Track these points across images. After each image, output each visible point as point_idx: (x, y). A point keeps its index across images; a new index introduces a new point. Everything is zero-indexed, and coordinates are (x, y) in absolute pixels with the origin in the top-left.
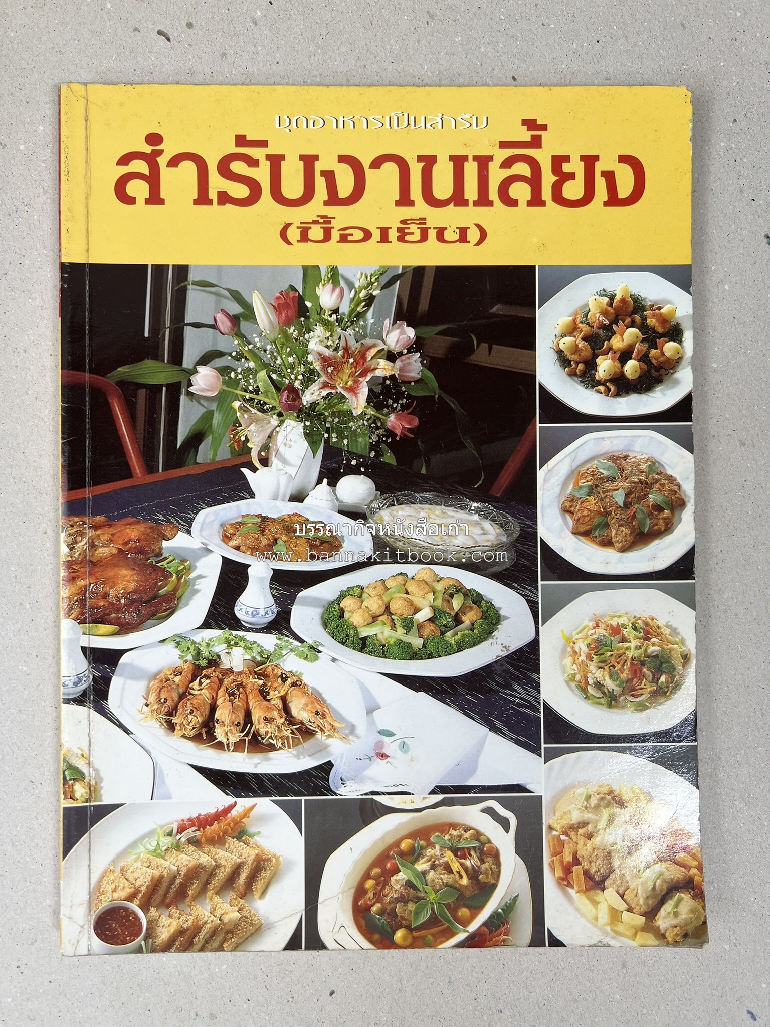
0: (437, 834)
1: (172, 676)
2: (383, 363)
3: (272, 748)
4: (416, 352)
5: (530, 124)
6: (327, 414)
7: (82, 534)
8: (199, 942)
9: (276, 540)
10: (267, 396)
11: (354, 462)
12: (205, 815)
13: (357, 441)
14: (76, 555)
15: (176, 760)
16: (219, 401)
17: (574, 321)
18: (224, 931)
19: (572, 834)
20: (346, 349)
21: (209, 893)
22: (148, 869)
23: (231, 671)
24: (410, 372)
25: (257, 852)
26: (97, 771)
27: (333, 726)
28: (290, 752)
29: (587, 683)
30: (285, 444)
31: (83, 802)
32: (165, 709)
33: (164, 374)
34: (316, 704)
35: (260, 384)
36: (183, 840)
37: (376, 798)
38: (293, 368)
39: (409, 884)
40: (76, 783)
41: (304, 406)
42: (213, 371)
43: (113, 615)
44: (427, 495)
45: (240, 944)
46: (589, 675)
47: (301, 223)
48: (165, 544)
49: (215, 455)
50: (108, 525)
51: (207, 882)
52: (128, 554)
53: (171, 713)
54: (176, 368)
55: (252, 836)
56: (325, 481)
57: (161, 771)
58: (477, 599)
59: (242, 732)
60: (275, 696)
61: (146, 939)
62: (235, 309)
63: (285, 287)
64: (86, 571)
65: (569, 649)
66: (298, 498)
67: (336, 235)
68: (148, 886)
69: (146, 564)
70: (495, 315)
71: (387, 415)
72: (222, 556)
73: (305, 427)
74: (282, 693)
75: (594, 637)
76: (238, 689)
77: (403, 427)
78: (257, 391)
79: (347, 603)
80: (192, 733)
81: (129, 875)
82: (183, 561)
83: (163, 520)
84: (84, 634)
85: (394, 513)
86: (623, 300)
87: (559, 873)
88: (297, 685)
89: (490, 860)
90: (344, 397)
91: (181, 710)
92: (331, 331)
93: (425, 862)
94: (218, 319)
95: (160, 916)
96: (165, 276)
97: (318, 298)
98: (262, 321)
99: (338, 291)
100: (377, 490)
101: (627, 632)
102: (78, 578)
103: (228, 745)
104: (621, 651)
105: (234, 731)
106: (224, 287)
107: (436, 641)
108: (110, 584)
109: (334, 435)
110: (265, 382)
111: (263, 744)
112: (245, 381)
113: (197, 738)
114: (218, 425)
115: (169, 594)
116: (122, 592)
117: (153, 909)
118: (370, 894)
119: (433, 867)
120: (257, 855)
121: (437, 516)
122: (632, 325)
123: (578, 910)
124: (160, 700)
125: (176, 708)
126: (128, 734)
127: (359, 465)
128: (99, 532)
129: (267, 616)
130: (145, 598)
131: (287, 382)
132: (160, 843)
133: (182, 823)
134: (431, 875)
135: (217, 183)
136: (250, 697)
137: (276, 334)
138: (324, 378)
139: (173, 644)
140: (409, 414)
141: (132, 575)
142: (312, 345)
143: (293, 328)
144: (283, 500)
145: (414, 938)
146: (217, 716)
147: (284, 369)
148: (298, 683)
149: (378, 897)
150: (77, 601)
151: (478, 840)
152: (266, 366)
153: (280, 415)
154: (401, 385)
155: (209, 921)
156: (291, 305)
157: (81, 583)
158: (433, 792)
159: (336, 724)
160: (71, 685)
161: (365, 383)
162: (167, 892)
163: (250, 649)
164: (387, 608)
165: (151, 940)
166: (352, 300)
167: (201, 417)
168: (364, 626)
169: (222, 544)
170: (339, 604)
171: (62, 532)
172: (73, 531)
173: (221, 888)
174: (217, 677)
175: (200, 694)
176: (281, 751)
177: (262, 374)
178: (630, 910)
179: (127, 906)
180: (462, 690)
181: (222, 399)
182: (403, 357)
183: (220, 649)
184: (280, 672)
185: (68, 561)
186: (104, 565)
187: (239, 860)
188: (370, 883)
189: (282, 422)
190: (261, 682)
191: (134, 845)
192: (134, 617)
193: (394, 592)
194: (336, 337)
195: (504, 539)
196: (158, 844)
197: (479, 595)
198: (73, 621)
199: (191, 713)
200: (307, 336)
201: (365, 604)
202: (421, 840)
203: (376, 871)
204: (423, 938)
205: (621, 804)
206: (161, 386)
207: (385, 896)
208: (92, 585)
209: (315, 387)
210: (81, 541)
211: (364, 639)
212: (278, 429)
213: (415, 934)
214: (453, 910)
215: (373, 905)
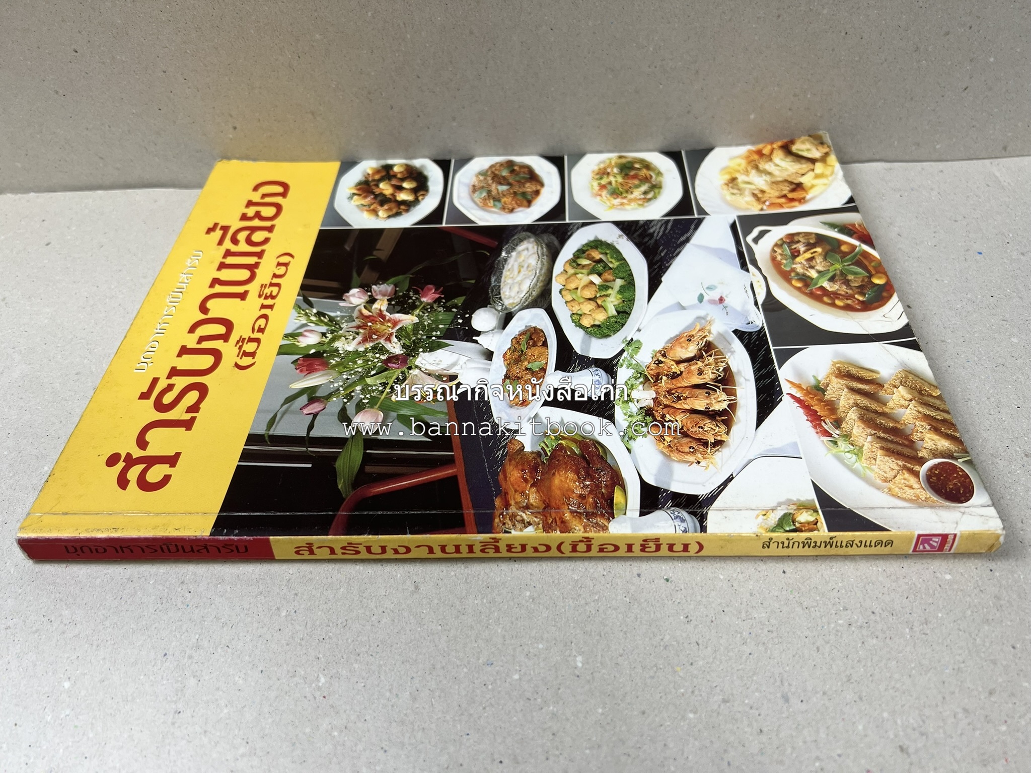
0: (782, 267)
1: (666, 443)
2: (376, 306)
3: (727, 369)
4: (371, 287)
5: (210, 231)
6: (414, 338)
7: (513, 517)
8: (940, 415)
9: (527, 369)
10: (391, 377)
11: (460, 321)
12: (807, 416)
13: (442, 320)
14: (537, 520)
15: (754, 438)
16: (390, 410)
17: (367, 211)
18: (921, 397)
19: (763, 200)
20: (358, 327)
21: (887, 410)
22: (877, 460)
23: (655, 400)
24: (387, 291)
25: (833, 378)
26: (780, 504)
27: (700, 330)
28: (729, 357)
29: (645, 198)
30: (438, 364)
31: (818, 514)
32: (702, 448)
33: (353, 451)
34: (681, 341)
35: (378, 382)
36: (837, 432)
37: (760, 302)
38: (369, 360)
39: (832, 279)
40: (797, 520)
41: (404, 353)
42: (359, 416)
43: (603, 490)
44: (493, 279)
45: (929, 383)
46: (638, 198)
47: (238, 356)
48: (528, 449)
49: (442, 413)
50: (505, 495)
51: (876, 412)
52: (537, 479)
53: (705, 444)
54: (349, 443)
55: (819, 382)
56: (474, 338)
57: (768, 450)
58: (581, 252)
59: (716, 391)
60: (675, 369)
61: (956, 459)
62: (304, 399)
63: (293, 366)
64: (555, 512)
65: (619, 207)
66: (489, 355)
67: (257, 335)
68: (896, 459)
69: (549, 465)
70: (353, 248)
71: (421, 303)
72: (542, 406)
73: (423, 352)
74: (673, 363)
75: (608, 196)
76: (673, 394)
77: (434, 293)
78: (384, 385)
79: (586, 322)
80: (723, 427)
81: (890, 475)
82: (545, 435)
83: (504, 451)
84: (625, 514)
85: (507, 297)
86: (358, 190)
87: (796, 203)
88: (665, 354)
89: (796, 238)
90: (401, 328)
91: (699, 435)
92: (340, 337)
93: (809, 272)
94: (308, 412)
95: (925, 448)
96: (254, 452)
97: (309, 346)
98: (319, 381)
99: (306, 333)
100: (486, 307)
101: (603, 182)
102: (562, 518)
103: (730, 400)
104: (619, 184)
105: (716, 396)
106: (279, 408)
107: (617, 272)
108: (569, 493)
109: (434, 333)
110: (377, 379)
111: (725, 376)
112: (373, 392)
113: (728, 424)
114: (413, 410)
115: (580, 446)
116: (577, 484)
117: (920, 454)
118: (849, 302)
119: (812, 267)
120: (836, 377)
121: (511, 274)
122: (377, 186)
123: (821, 193)
124: (692, 452)
125: (699, 440)
126: (733, 478)
127: (463, 318)
128: (512, 503)
129: (600, 374)
130: (584, 464)
131: (380, 364)
132: (846, 450)
133: (820, 434)
134: (819, 268)
135: (179, 413)
136: (680, 385)
137: (334, 371)
138: (382, 341)
139: (632, 442)
140: (422, 290)
141: (560, 475)
142: (351, 347)
143: (332, 361)
144: (490, 365)
145: (878, 272)
146: (702, 409)
147: (368, 366)
148: (663, 352)
149: (848, 297)
150: (588, 520)
151: (781, 245)
152: (362, 378)
153: (410, 368)
154: (397, 295)
155: (915, 409)
156: (309, 362)
157: (567, 516)
158: (747, 270)
159: (698, 328)
160: (684, 525)
161: (392, 316)
162: (897, 443)
163: (632, 385)
164: (590, 299)
165: (955, 454)
166: (317, 324)
167: (402, 423)
168: (607, 312)
169: (529, 406)
170: (588, 328)
171: (510, 533)
172: (510, 523)
173: (878, 402)
174: (663, 409)
175: (682, 421)
176: (729, 363)
177: (369, 381)
178: (813, 170)
179: (925, 476)
180: (657, 258)
181: (387, 408)
182: (374, 294)
183: (634, 408)
184: (653, 365)
185: (543, 527)
186: (549, 498)
187: (846, 390)
188: (838, 302)
189: (417, 367)
190: (664, 378)
191: (855, 472)
192: (605, 474)
193: (577, 296)
194: (347, 334)
195: (532, 240)
196: (848, 452)
197: (578, 251)
198: (611, 523)
199: (702, 428)
200: (341, 352)
201: (587, 312)
202: (790, 275)
203: (826, 299)
204: (875, 268)
205: (733, 180)
206: (365, 454)
207: (847, 293)
208: (570, 507)
209: (388, 346)
210: (521, 516)
211: (618, 312)
212: (422, 369)
213: (873, 272)
214: (845, 254)
215: (858, 300)
